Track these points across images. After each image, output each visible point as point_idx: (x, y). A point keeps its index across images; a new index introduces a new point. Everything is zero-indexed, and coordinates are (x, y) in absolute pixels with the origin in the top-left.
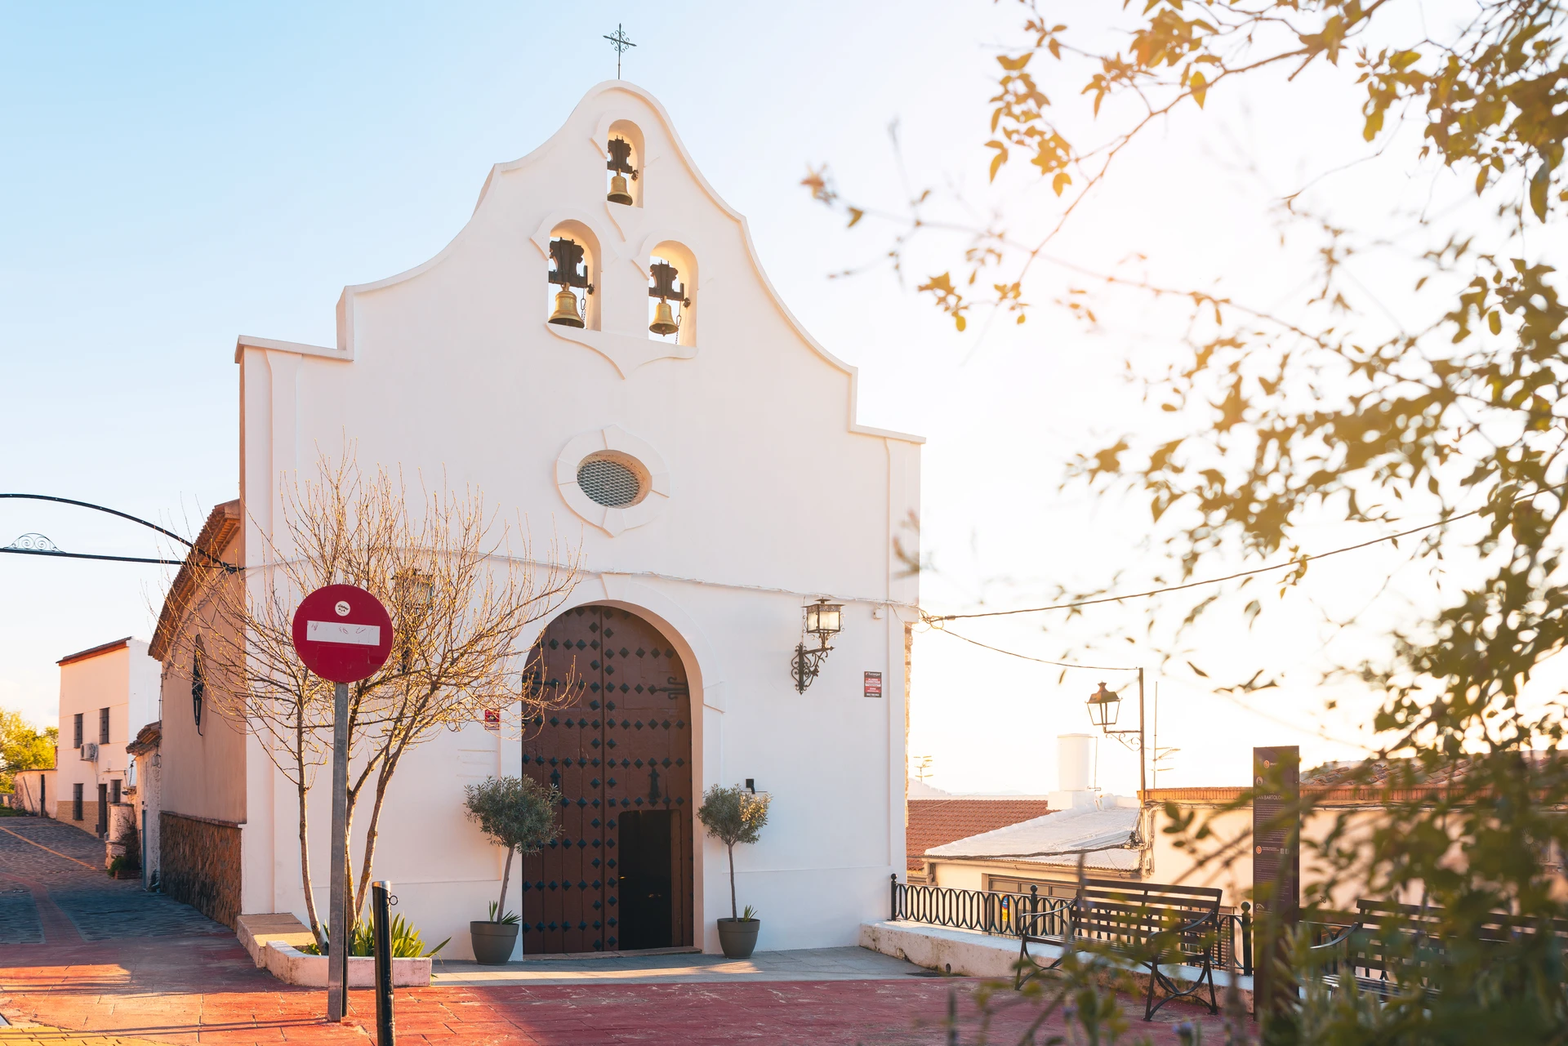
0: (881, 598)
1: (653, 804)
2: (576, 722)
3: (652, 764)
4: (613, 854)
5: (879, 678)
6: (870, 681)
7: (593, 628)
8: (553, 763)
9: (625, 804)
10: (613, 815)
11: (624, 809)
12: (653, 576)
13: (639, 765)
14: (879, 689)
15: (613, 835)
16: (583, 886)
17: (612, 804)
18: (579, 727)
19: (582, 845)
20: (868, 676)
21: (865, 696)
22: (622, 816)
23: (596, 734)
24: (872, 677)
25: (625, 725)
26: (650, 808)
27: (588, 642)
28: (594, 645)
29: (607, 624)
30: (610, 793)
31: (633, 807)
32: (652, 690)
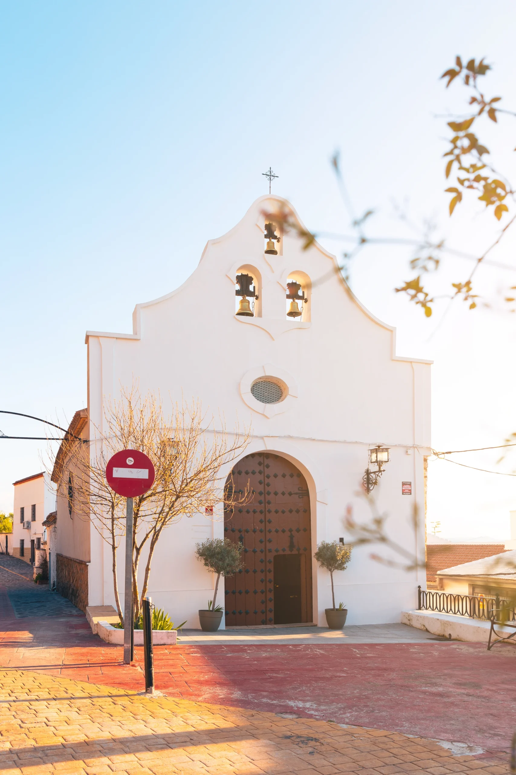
0: (411, 444)
1: (291, 552)
2: (251, 511)
3: (291, 531)
4: (271, 576)
5: (410, 485)
6: (405, 486)
7: (260, 464)
8: (240, 531)
9: (277, 551)
10: (271, 557)
11: (276, 554)
12: (290, 437)
13: (284, 531)
14: (410, 490)
15: (271, 567)
16: (255, 592)
17: (270, 551)
18: (253, 513)
19: (255, 572)
20: (404, 484)
21: (403, 494)
22: (276, 557)
23: (262, 517)
24: (406, 484)
25: (277, 512)
26: (289, 553)
27: (257, 471)
28: (260, 472)
29: (267, 462)
30: (269, 546)
31: (281, 553)
32: (290, 494)
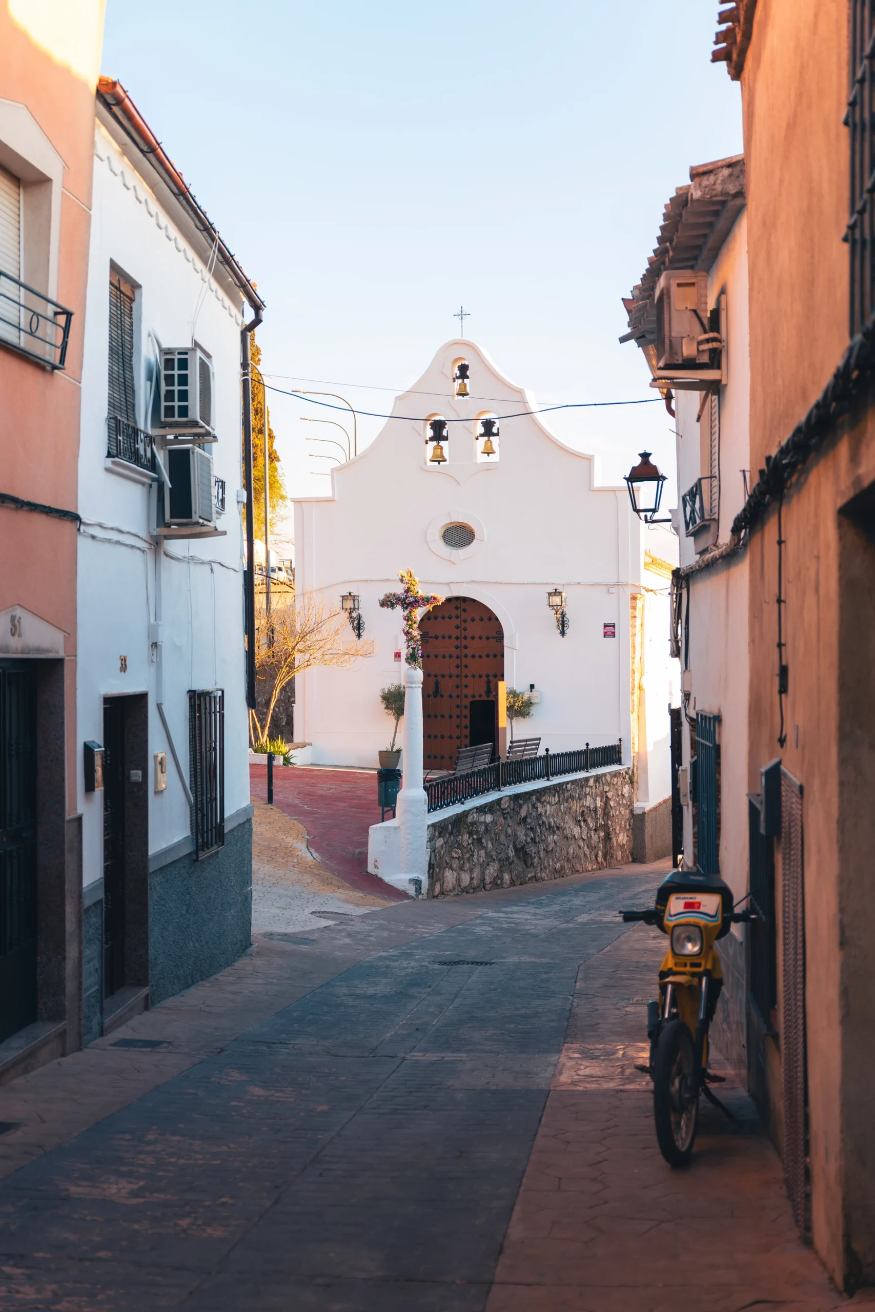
0: (613, 580)
1: (488, 697)
2: (447, 655)
3: (487, 676)
4: (467, 722)
5: (614, 626)
6: (608, 629)
7: (457, 608)
8: (436, 676)
9: (473, 696)
10: (467, 702)
11: (472, 700)
12: (475, 582)
13: (480, 676)
14: (614, 633)
15: (467, 712)
16: (451, 738)
17: (466, 696)
18: (449, 658)
19: (451, 717)
20: (606, 626)
21: (604, 637)
22: (472, 703)
23: (458, 662)
24: (609, 626)
25: (473, 657)
26: (486, 699)
27: (454, 615)
28: (457, 617)
29: (463, 605)
30: (465, 691)
31: (477, 698)
